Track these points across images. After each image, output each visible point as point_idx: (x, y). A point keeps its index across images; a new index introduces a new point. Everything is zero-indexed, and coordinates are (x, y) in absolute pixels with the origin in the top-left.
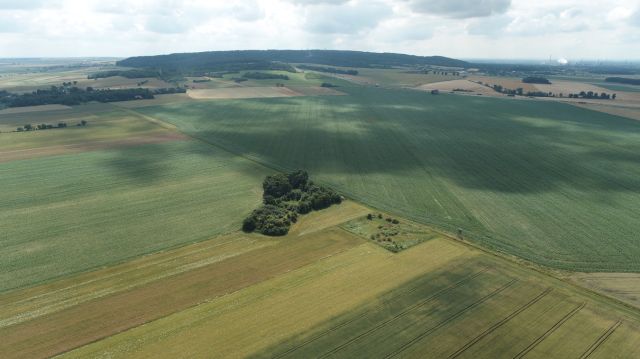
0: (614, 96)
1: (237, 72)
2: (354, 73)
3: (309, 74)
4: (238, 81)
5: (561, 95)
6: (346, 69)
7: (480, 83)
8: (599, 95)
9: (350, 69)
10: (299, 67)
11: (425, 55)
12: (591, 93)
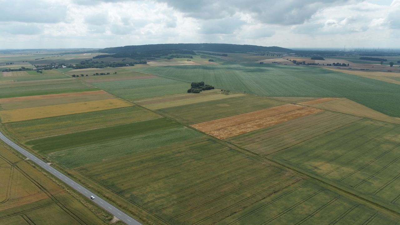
0: (348, 65)
1: (167, 55)
2: (226, 55)
3: (203, 55)
4: (169, 59)
5: (323, 64)
6: (222, 53)
7: (288, 60)
8: (342, 64)
9: (223, 53)
10: (197, 52)
11: (268, 46)
12: (338, 63)
